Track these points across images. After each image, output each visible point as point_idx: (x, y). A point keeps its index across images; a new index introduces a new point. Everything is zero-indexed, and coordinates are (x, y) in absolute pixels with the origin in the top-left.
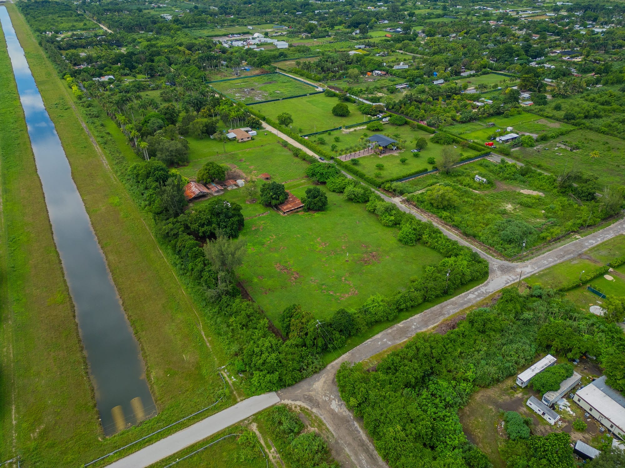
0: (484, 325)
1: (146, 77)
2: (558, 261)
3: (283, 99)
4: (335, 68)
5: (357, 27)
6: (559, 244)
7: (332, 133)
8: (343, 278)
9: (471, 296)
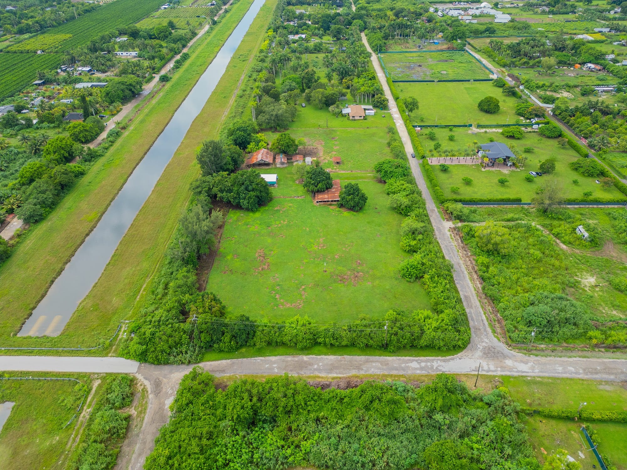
0: (371, 402)
1: (331, 39)
2: (581, 376)
3: (439, 81)
4: (535, 53)
5: (619, 4)
6: (609, 354)
7: (454, 129)
8: (303, 287)
9: (414, 365)
